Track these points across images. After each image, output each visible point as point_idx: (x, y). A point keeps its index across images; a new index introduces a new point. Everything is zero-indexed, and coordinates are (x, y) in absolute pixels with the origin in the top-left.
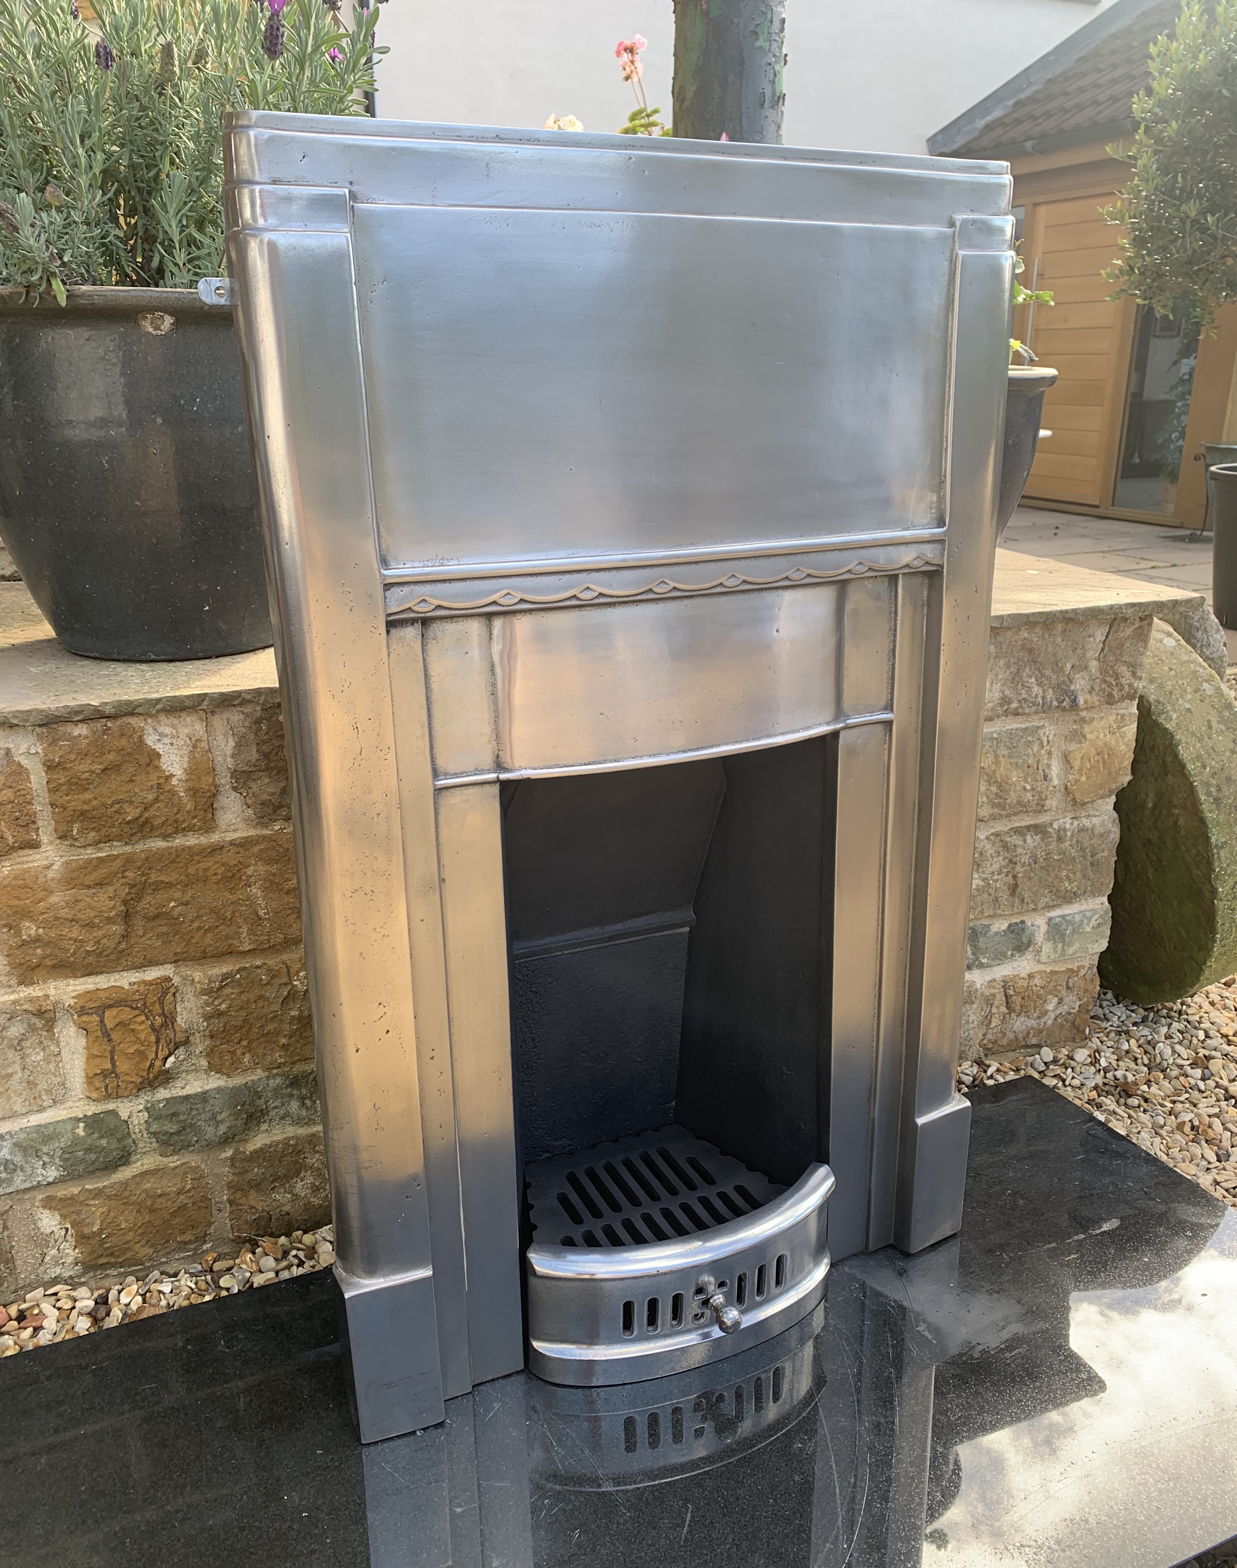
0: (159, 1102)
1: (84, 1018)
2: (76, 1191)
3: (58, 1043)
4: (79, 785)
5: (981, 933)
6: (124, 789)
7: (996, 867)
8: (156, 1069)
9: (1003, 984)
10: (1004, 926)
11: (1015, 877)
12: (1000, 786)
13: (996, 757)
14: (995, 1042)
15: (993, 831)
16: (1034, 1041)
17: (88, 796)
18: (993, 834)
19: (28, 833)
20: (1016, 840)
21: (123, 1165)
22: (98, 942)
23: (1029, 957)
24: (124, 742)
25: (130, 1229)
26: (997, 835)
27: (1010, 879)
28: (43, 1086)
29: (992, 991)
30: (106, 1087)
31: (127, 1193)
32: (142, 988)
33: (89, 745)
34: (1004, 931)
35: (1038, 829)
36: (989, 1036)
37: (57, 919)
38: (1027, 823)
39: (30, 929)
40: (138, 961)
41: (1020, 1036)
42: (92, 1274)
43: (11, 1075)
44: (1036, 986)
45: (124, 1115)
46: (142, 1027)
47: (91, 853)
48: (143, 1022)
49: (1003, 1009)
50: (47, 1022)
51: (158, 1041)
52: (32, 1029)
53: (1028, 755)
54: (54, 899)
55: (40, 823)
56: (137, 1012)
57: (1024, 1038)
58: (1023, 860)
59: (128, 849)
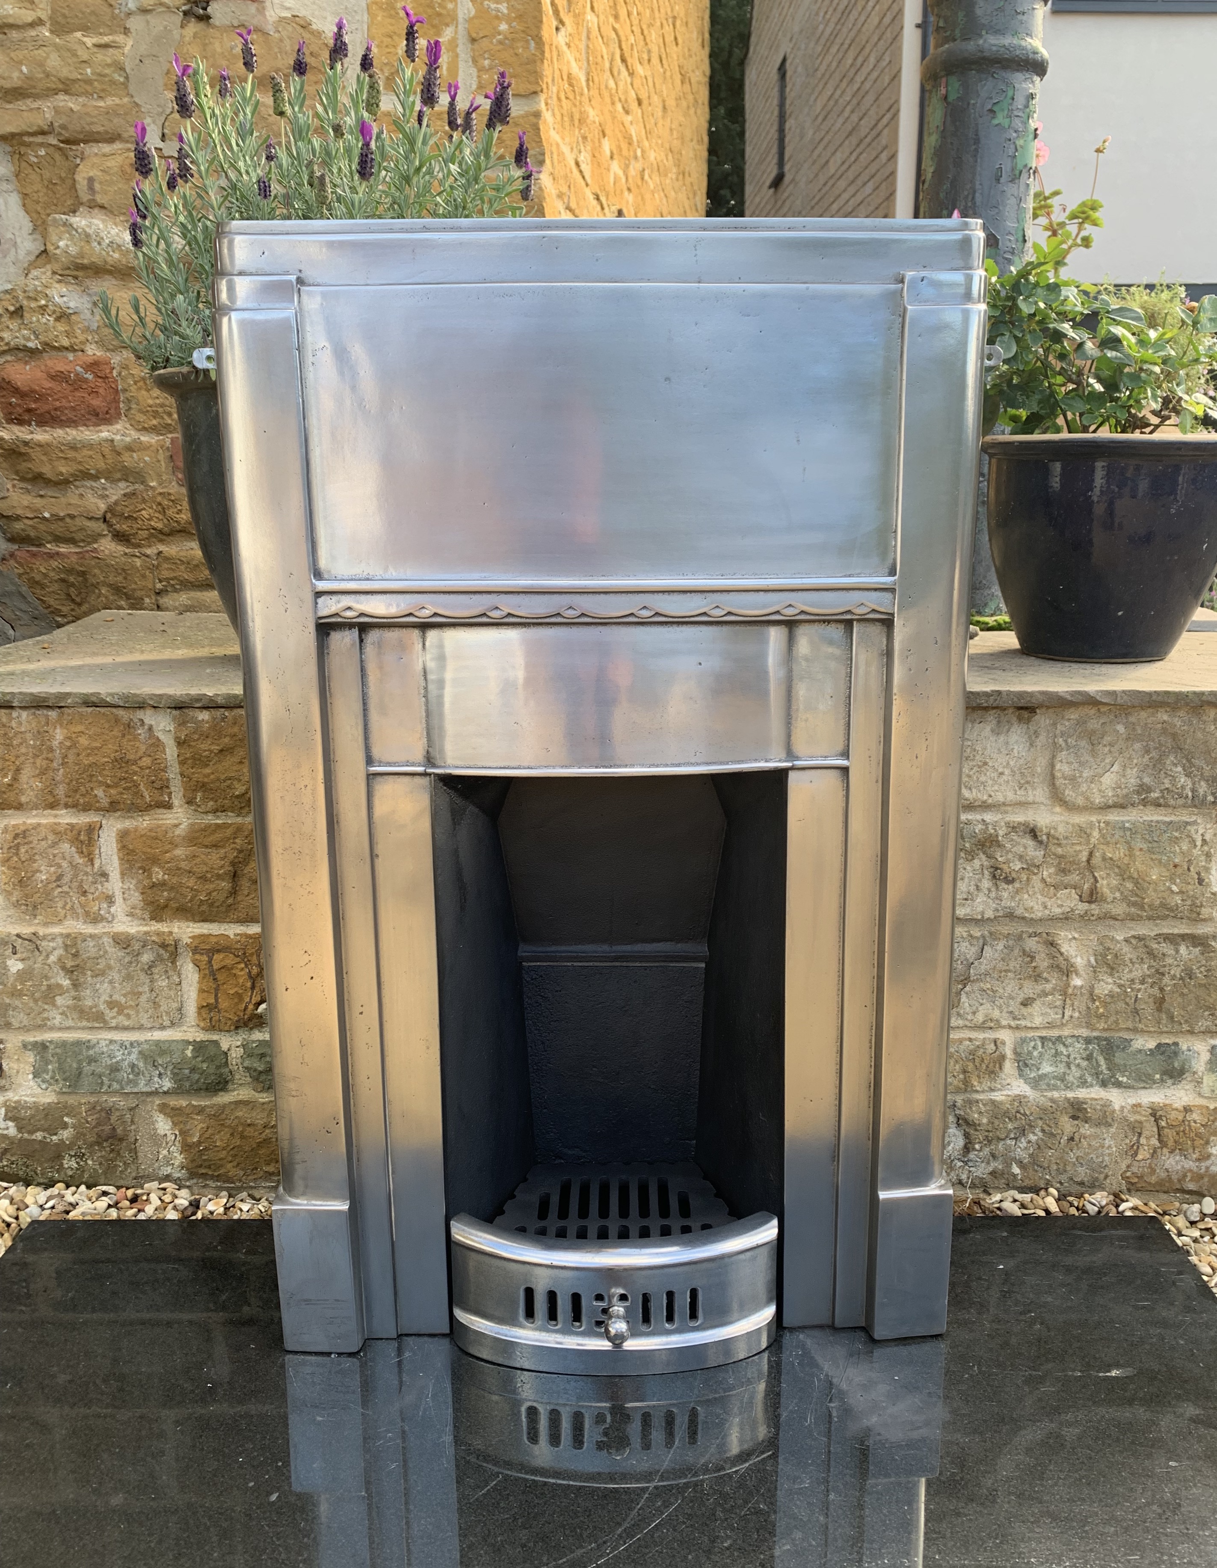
0: (253, 1042)
1: (197, 957)
2: (184, 1103)
3: (179, 975)
4: (199, 761)
5: (1118, 1047)
6: (235, 768)
7: (1137, 974)
8: (249, 1012)
9: (1150, 1111)
10: (1151, 1044)
11: (1161, 989)
12: (1136, 883)
13: (1130, 849)
14: (1140, 1177)
15: (1133, 933)
16: (1191, 1186)
17: (207, 771)
18: (1134, 937)
19: (162, 795)
20: (1167, 948)
21: (221, 1090)
22: (210, 894)
23: (1187, 1087)
24: (236, 729)
25: (224, 1149)
26: (1139, 938)
27: (1156, 991)
28: (163, 1008)
29: (1138, 1117)
30: (211, 1019)
31: (223, 1116)
32: (243, 940)
33: (209, 728)
34: (1150, 1050)
35: (1194, 940)
36: (1134, 1169)
37: (179, 869)
38: (1181, 932)
39: (158, 874)
40: (242, 916)
41: (1175, 1177)
42: (195, 1181)
43: (141, 993)
44: (1195, 1122)
45: (224, 1046)
46: (242, 973)
47: (211, 819)
48: (242, 969)
49: (1155, 1142)
50: (171, 954)
51: (253, 987)
52: (160, 959)
53: (1174, 853)
54: (179, 852)
55: (173, 789)
56: (238, 959)
57: (1179, 1181)
58: (1172, 972)
59: (239, 820)
